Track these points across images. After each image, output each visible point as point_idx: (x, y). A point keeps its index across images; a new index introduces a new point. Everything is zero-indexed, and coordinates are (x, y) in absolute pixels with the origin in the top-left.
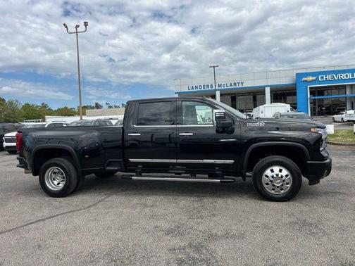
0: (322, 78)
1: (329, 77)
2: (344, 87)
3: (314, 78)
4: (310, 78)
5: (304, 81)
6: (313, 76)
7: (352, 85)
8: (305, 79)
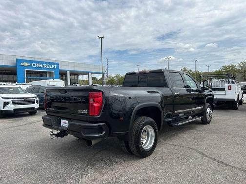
0: (34, 65)
1: (38, 65)
2: (46, 72)
3: (29, 64)
4: (27, 64)
5: (22, 65)
6: (28, 63)
7: (50, 72)
8: (23, 64)
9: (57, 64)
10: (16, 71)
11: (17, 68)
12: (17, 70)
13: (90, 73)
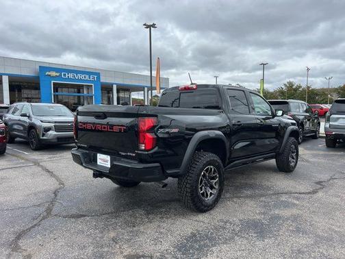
0: (65, 75)
2: (82, 86)
3: (58, 74)
4: (54, 74)
5: (47, 75)
6: (57, 72)
7: (88, 86)
8: (49, 74)
9: (98, 75)
10: (39, 84)
11: (41, 79)
12: (41, 82)
13: (146, 89)
